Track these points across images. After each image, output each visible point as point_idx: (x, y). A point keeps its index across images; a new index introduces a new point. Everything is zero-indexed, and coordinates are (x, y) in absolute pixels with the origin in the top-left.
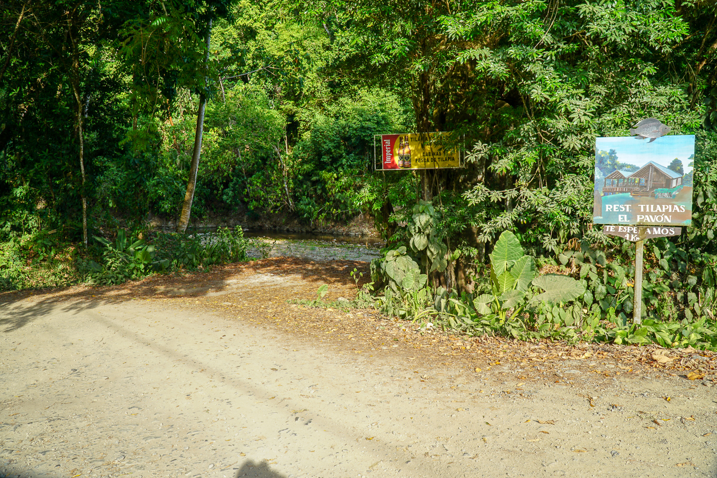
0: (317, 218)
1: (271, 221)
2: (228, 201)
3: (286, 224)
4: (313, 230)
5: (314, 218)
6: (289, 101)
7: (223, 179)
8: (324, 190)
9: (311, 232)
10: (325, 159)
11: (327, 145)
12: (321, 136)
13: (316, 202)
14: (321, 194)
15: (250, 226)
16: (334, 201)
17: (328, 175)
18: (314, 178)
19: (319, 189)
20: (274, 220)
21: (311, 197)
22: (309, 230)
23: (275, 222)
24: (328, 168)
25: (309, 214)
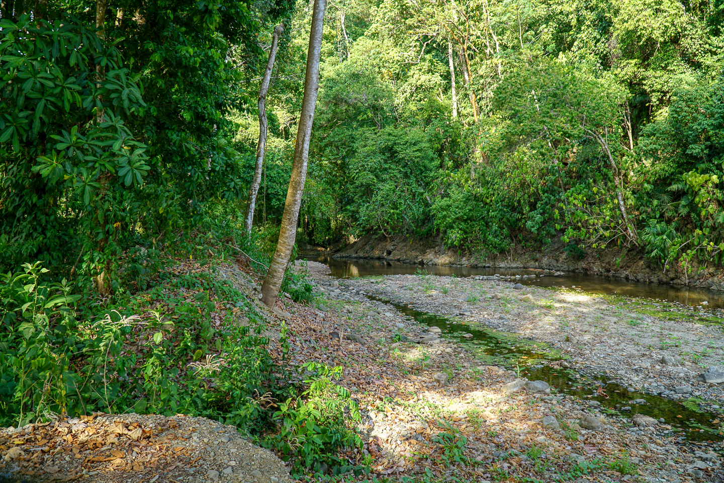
0: (676, 259)
1: (602, 262)
2: (533, 229)
3: (626, 267)
4: (672, 279)
5: (670, 258)
6: (630, 61)
7: (529, 197)
8: (693, 207)
9: (667, 283)
10: (696, 149)
11: (699, 124)
12: (687, 108)
13: (677, 230)
14: (689, 214)
15: (572, 268)
16: (713, 228)
17: (701, 179)
18: (674, 187)
19: (684, 206)
20: (607, 261)
21: (669, 222)
22: (665, 280)
23: (609, 263)
24: (703, 166)
25: (663, 250)
